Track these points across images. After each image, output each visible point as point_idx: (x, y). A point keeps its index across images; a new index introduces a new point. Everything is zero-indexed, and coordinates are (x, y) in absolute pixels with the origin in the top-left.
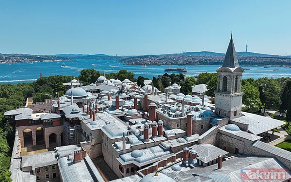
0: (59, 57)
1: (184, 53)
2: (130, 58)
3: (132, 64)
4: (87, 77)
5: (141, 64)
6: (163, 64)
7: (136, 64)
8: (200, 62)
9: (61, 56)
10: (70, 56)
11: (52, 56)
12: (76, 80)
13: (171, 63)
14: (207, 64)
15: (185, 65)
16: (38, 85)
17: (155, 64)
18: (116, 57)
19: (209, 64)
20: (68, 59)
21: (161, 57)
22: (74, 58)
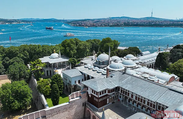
0: (23, 21)
1: (110, 18)
2: (74, 21)
3: (77, 26)
4: (72, 50)
5: (83, 26)
6: (99, 26)
7: (80, 25)
8: (124, 24)
9: (24, 20)
10: (31, 20)
11: (18, 20)
12: (57, 54)
13: (105, 25)
14: (130, 26)
15: (114, 26)
16: (7, 58)
17: (94, 26)
18: (64, 21)
19: (131, 26)
20: (29, 22)
21: (95, 21)
22: (34, 21)
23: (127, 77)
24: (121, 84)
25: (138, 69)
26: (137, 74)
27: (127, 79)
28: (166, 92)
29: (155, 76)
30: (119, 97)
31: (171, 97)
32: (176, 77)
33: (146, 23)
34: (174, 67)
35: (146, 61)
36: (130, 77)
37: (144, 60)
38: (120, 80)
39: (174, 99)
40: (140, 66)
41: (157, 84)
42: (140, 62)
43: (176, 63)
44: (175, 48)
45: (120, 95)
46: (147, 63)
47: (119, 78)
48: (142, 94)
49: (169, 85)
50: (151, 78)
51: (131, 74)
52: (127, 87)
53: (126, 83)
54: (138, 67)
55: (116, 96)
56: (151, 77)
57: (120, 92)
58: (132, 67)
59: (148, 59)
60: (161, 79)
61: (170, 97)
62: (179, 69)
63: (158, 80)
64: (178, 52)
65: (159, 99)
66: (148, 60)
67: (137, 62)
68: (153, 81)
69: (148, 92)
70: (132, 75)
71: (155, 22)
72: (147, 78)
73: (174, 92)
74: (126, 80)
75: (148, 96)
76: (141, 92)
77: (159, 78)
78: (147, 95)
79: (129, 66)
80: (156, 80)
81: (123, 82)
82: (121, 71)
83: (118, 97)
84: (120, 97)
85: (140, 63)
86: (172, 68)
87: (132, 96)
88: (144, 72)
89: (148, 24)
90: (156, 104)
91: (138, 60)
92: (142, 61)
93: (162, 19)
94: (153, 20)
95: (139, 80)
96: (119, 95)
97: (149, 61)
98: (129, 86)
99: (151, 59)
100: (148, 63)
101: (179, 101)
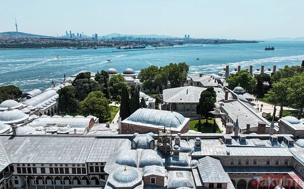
23: (23, 142)
24: (15, 158)
25: (34, 123)
26: (38, 130)
27: (24, 144)
28: (95, 142)
29: (68, 126)
30: (13, 182)
31: (103, 147)
32: (95, 118)
33: (10, 43)
34: (85, 105)
35: (40, 106)
36: (28, 140)
37: (37, 104)
38: (10, 150)
39: (107, 148)
40: (35, 116)
41: (76, 135)
42: (31, 110)
43: (86, 99)
44: (78, 77)
45: (16, 178)
46: (42, 109)
47: (5, 149)
48: (61, 159)
49: (91, 133)
50: (62, 131)
51: (28, 133)
52: (31, 158)
53: (25, 152)
54: (33, 119)
55: (7, 184)
56: (62, 128)
57: (15, 173)
58: (23, 122)
59: (42, 101)
60: (78, 126)
61: (101, 148)
62: (94, 107)
63: (75, 130)
64: (84, 83)
65: (88, 157)
66: (43, 103)
67: (27, 110)
68: (68, 133)
69: (69, 152)
70: (31, 136)
71: (25, 41)
72: (56, 132)
73: (105, 139)
74: (21, 147)
75: (72, 159)
76: (59, 156)
77: (74, 126)
78: (70, 158)
79: (16, 121)
80: (71, 131)
81: (17, 152)
82: (5, 134)
83: (11, 184)
84: (17, 182)
85: (32, 112)
86: (83, 107)
87: (43, 170)
88: (48, 124)
89: (14, 43)
90: (86, 167)
91: (26, 107)
92: (34, 108)
93: (35, 35)
94: (20, 36)
95: (47, 140)
96: (13, 179)
97: (45, 105)
98: (32, 155)
99: (47, 101)
100: (45, 108)
101: (114, 148)
